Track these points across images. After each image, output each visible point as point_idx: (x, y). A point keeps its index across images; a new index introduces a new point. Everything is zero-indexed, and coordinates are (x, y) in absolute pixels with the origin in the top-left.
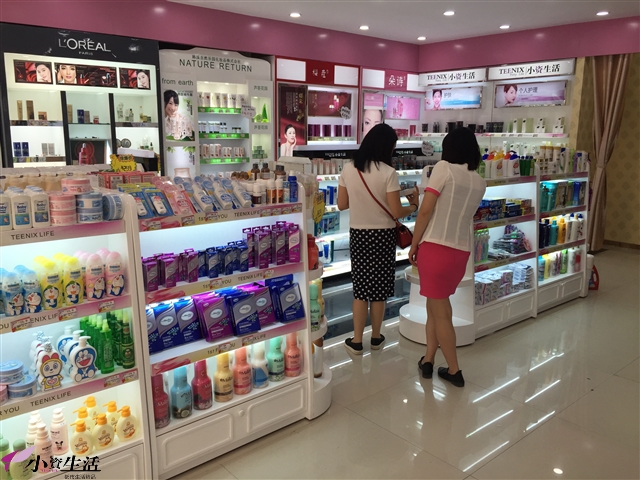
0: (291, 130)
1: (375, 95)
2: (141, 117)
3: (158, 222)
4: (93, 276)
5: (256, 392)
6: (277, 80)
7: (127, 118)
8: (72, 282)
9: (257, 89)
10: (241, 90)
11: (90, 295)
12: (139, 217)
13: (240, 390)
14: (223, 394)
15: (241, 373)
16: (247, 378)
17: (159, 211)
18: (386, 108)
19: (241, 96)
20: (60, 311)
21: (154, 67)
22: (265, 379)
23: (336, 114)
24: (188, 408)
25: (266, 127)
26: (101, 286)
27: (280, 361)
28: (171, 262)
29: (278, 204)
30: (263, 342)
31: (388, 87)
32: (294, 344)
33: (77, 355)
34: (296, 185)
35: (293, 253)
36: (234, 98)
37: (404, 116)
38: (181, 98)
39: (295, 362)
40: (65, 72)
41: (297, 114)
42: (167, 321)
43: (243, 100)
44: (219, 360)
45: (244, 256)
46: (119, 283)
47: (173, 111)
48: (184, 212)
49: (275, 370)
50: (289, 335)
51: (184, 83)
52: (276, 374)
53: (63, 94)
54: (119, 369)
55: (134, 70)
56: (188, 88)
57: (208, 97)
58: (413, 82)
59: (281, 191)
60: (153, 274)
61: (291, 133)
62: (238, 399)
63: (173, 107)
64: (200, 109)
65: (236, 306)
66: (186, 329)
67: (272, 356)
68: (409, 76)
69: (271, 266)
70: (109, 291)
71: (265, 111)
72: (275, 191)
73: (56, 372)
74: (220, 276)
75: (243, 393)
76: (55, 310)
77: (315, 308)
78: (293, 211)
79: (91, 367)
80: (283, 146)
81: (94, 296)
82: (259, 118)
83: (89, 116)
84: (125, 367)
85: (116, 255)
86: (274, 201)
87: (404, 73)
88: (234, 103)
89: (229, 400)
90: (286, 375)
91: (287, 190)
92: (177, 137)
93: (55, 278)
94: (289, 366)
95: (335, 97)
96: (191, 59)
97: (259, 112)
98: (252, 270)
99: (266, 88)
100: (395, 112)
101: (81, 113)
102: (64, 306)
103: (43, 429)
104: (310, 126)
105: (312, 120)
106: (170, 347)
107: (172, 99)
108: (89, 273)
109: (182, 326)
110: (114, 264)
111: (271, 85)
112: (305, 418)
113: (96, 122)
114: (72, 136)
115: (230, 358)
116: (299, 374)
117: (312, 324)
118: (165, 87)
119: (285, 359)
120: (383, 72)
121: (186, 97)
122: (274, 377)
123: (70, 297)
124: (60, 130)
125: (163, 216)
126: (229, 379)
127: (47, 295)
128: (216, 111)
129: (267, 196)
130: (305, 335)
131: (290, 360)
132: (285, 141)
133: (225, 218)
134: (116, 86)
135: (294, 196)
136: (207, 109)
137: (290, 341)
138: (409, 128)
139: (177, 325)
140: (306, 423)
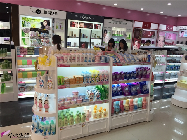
0: (137, 42)
1: (162, 32)
2: (98, 37)
3: (117, 64)
4: (102, 76)
5: (135, 111)
6: (134, 27)
7: (94, 37)
8: (98, 77)
9: (128, 30)
10: (124, 30)
11: (101, 80)
12: (113, 62)
13: (131, 110)
14: (127, 110)
15: (131, 105)
16: (133, 107)
17: (117, 61)
18: (165, 36)
19: (123, 32)
20: (95, 83)
21: (102, 23)
22: (137, 109)
23: (150, 37)
24: (118, 112)
25: (130, 40)
26: (103, 78)
27: (141, 104)
28: (118, 74)
29: (145, 62)
30: (137, 98)
31: (167, 30)
32: (145, 100)
33: (97, 94)
34: (150, 57)
35: (148, 75)
36: (122, 32)
37: (171, 39)
38: (108, 32)
39: (145, 105)
40: (81, 24)
41: (139, 37)
42: (115, 89)
43: (124, 33)
44: (127, 101)
45: (135, 75)
46: (107, 78)
47: (106, 35)
48: (123, 62)
49: (140, 106)
50: (144, 98)
51: (109, 28)
52: (140, 108)
53: (80, 30)
54: (105, 99)
55: (97, 24)
56: (110, 29)
57: (115, 32)
58: (175, 29)
59: (146, 59)
60: (114, 77)
61: (136, 42)
62: (130, 112)
63: (106, 34)
64: (112, 35)
65: (132, 88)
66: (119, 92)
67: (139, 103)
68: (174, 27)
69: (142, 78)
70: (105, 80)
71: (130, 36)
72: (145, 58)
73: (92, 97)
74: (129, 79)
75: (131, 111)
76: (94, 83)
77: (152, 91)
78: (149, 64)
79: (99, 98)
80: (134, 46)
81: (102, 81)
82: (128, 38)
83: (85, 36)
84: (106, 99)
85: (107, 71)
86: (144, 61)
87: (172, 26)
88: (122, 34)
89: (128, 112)
90: (142, 108)
91: (148, 58)
92: (106, 42)
93: (94, 75)
94: (143, 106)
95: (150, 32)
96: (112, 21)
97: (128, 36)
98: (137, 79)
99: (131, 30)
100: (168, 37)
101: (84, 35)
102: (95, 82)
103: (88, 110)
104: (142, 41)
105: (143, 39)
106: (115, 96)
107: (106, 32)
108: (101, 75)
109: (118, 91)
110: (106, 73)
111: (132, 29)
112: (146, 121)
113: (87, 38)
114: (81, 41)
115: (129, 101)
116: (146, 109)
117: (151, 95)
118: (104, 29)
119: (142, 104)
120: (166, 26)
121: (109, 32)
122: (139, 108)
123: (97, 80)
124: (78, 39)
125: (118, 62)
126: (128, 107)
127: (93, 79)
128: (117, 36)
129: (143, 59)
130: (149, 98)
131: (144, 104)
132: (135, 44)
133: (132, 64)
134: (93, 28)
135: (149, 60)
136: (114, 35)
137: (144, 99)
138: (172, 43)
139: (117, 91)
140: (146, 122)
